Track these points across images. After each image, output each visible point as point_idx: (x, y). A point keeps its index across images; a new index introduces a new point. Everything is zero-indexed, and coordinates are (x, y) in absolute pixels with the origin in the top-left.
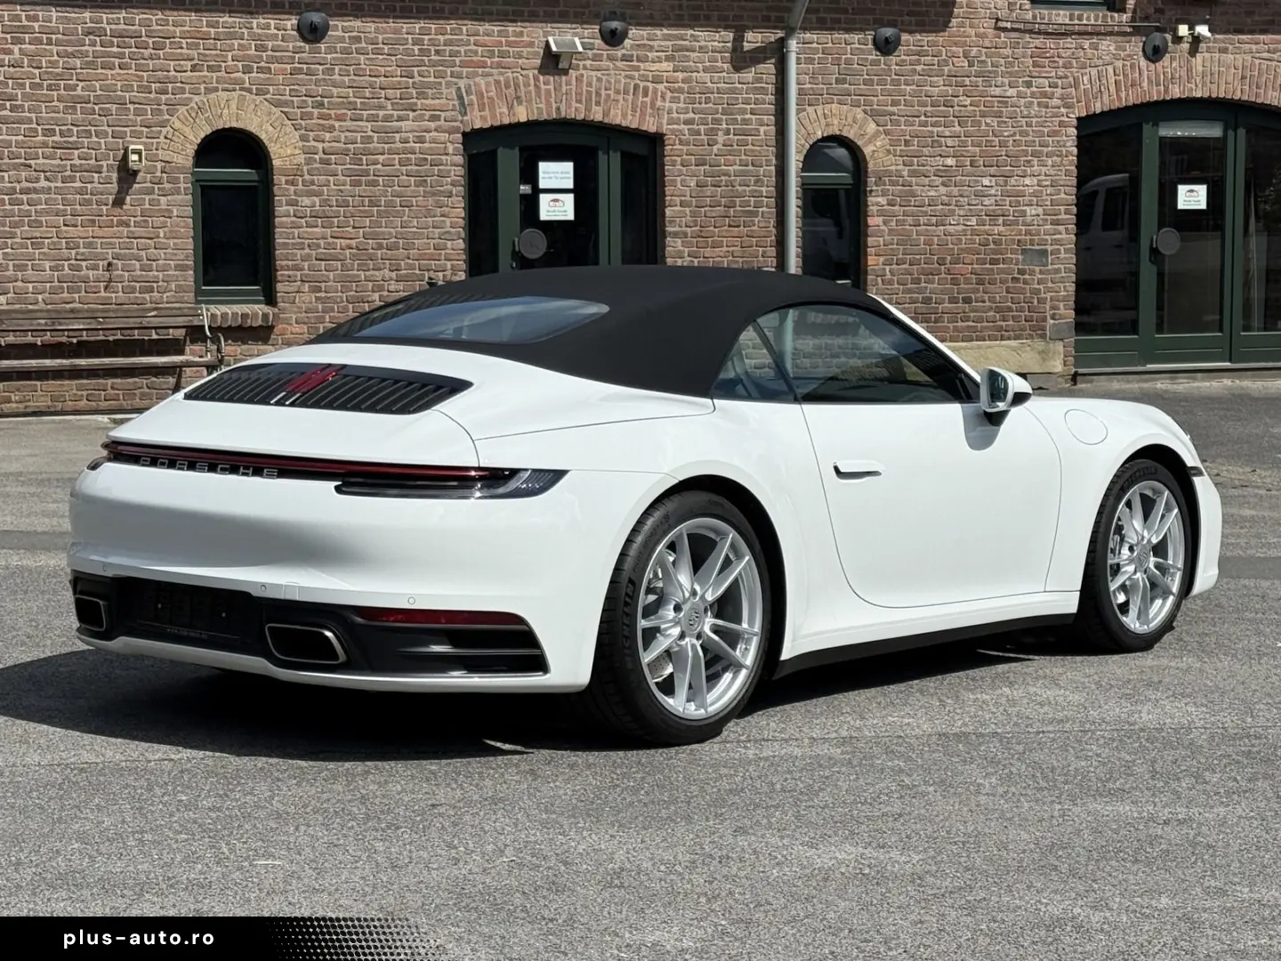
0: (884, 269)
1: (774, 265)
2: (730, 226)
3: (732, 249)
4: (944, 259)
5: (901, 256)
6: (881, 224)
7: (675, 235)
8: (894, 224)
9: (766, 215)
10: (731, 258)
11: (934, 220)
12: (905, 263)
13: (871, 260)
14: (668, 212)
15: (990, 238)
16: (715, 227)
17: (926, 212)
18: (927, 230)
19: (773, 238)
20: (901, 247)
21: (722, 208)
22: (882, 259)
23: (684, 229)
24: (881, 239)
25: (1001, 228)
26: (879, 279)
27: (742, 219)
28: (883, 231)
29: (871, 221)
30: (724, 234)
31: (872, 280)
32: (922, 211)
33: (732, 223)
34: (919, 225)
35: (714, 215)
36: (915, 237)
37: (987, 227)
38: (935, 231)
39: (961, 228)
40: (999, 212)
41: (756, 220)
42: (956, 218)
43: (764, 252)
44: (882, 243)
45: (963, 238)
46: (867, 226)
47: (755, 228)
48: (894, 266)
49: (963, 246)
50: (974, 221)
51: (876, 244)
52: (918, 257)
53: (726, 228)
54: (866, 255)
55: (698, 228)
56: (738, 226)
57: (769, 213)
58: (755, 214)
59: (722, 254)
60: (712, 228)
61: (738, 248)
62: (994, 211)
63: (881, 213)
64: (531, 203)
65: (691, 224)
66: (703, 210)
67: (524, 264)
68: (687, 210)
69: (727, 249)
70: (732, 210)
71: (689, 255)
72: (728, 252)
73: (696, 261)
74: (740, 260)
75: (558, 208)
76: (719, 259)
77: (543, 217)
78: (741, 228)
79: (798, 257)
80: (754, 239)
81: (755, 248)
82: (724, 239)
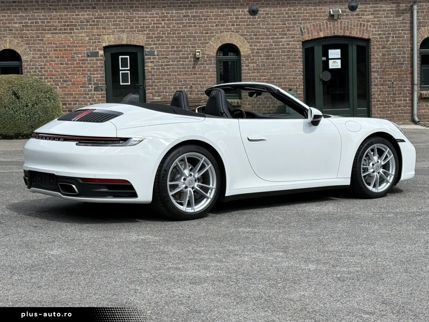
1: (410, 80)
2: (394, 68)
3: (395, 76)
7: (375, 72)
10: (394, 79)
14: (372, 64)
19: (409, 71)
21: (391, 62)
23: (378, 70)
27: (398, 66)
35: (388, 64)
41: (404, 66)
43: (406, 76)
47: (403, 68)
53: (393, 69)
55: (383, 69)
56: (397, 68)
57: (408, 63)
59: (391, 77)
60: (388, 69)
61: (397, 75)
64: (326, 63)
65: (380, 68)
66: (384, 63)
67: (324, 83)
68: (379, 63)
69: (393, 76)
70: (395, 63)
71: (380, 78)
72: (393, 77)
73: (382, 80)
74: (398, 79)
75: (335, 64)
76: (390, 79)
77: (330, 67)
78: (398, 69)
79: (418, 77)
80: (403, 72)
81: (403, 75)
82: (392, 72)
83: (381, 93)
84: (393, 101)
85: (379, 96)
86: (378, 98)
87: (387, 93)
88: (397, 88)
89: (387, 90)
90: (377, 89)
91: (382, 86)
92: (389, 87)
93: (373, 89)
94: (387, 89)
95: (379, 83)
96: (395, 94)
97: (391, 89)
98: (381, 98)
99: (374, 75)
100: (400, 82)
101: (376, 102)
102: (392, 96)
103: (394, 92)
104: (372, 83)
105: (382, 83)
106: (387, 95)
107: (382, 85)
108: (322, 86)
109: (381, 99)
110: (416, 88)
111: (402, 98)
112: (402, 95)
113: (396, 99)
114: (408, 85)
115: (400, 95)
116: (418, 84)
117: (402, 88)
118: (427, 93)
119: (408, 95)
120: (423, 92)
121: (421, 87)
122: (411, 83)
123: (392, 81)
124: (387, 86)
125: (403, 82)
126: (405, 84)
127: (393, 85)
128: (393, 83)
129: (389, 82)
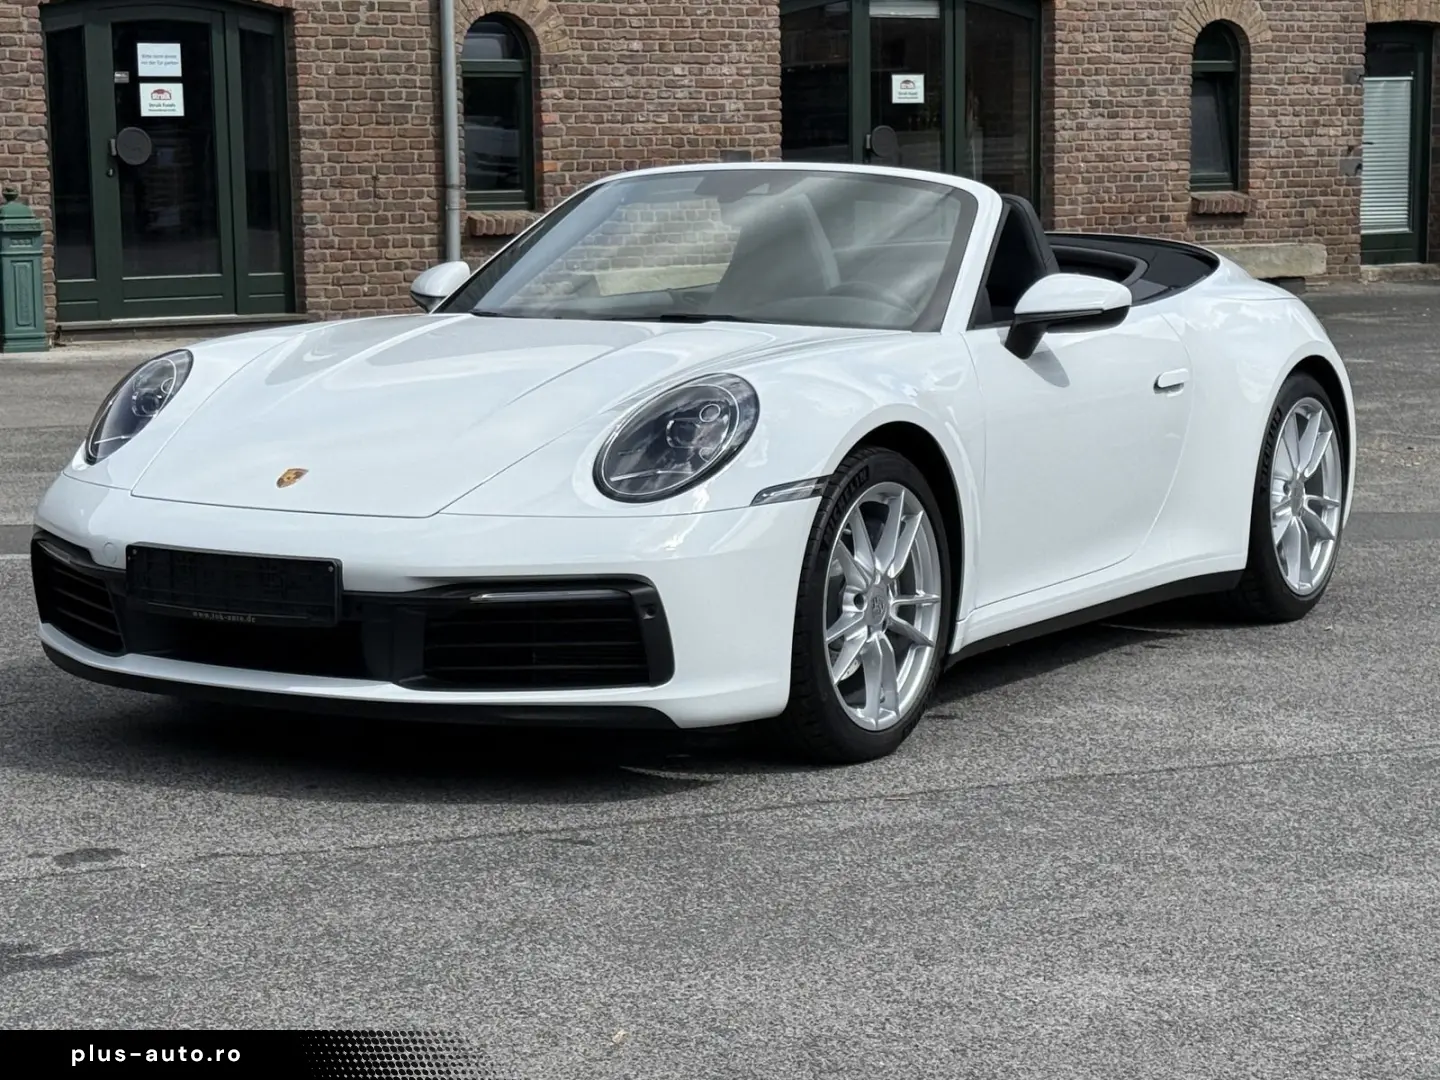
0: (564, 176)
1: (433, 171)
2: (378, 123)
3: (380, 152)
4: (632, 163)
5: (582, 160)
6: (558, 121)
7: (312, 134)
8: (572, 120)
9: (421, 110)
10: (380, 163)
11: (619, 116)
12: (587, 169)
13: (548, 165)
14: (302, 105)
15: (685, 137)
16: (360, 125)
17: (610, 107)
18: (612, 129)
19: (431, 138)
20: (583, 150)
21: (367, 102)
22: (559, 164)
23: (322, 127)
24: (559, 139)
25: (697, 126)
26: (558, 188)
27: (392, 115)
28: (561, 129)
29: (547, 117)
30: (370, 133)
31: (549, 188)
32: (605, 106)
33: (381, 120)
34: (602, 123)
35: (359, 109)
36: (597, 136)
37: (681, 125)
38: (620, 129)
39: (650, 125)
40: (694, 107)
41: (410, 116)
42: (645, 113)
43: (420, 155)
44: (559, 144)
45: (654, 138)
46: (541, 124)
47: (409, 126)
48: (575, 173)
49: (655, 147)
50: (665, 117)
51: (552, 145)
52: (602, 161)
53: (373, 126)
54: (541, 158)
55: (339, 126)
56: (388, 124)
57: (425, 107)
58: (407, 108)
59: (370, 159)
60: (355, 127)
61: (389, 151)
62: (687, 105)
63: (557, 108)
64: (128, 96)
65: (331, 121)
66: (344, 103)
67: (125, 171)
68: (325, 103)
69: (375, 152)
70: (379, 104)
71: (329, 160)
72: (377, 155)
73: (338, 166)
74: (392, 165)
75: (163, 101)
76: (366, 164)
77: (145, 112)
78: (392, 126)
79: (461, 161)
80: (408, 140)
81: (409, 151)
82: (372, 140)
83: (337, 215)
84: (375, 247)
85: (330, 228)
86: (325, 233)
87: (355, 215)
88: (390, 200)
89: (357, 204)
90: (320, 201)
91: (338, 191)
92: (364, 195)
93: (306, 201)
94: (357, 200)
95: (328, 179)
96: (385, 220)
97: (371, 200)
98: (334, 235)
99: (310, 147)
100: (400, 177)
101: (319, 251)
102: (372, 226)
103: (380, 213)
104: (305, 178)
105: (339, 176)
106: (355, 225)
107: (338, 185)
108: (115, 184)
109: (336, 239)
110: (456, 198)
111: (409, 237)
112: (407, 225)
113: (388, 240)
114: (425, 189)
115: (401, 225)
116: (461, 186)
117: (408, 200)
118: (490, 218)
119: (427, 223)
120: (477, 215)
121: (468, 198)
122: (437, 179)
123: (374, 173)
124: (356, 191)
125: (410, 176)
126: (415, 183)
127: (375, 187)
128: (375, 179)
129: (363, 176)
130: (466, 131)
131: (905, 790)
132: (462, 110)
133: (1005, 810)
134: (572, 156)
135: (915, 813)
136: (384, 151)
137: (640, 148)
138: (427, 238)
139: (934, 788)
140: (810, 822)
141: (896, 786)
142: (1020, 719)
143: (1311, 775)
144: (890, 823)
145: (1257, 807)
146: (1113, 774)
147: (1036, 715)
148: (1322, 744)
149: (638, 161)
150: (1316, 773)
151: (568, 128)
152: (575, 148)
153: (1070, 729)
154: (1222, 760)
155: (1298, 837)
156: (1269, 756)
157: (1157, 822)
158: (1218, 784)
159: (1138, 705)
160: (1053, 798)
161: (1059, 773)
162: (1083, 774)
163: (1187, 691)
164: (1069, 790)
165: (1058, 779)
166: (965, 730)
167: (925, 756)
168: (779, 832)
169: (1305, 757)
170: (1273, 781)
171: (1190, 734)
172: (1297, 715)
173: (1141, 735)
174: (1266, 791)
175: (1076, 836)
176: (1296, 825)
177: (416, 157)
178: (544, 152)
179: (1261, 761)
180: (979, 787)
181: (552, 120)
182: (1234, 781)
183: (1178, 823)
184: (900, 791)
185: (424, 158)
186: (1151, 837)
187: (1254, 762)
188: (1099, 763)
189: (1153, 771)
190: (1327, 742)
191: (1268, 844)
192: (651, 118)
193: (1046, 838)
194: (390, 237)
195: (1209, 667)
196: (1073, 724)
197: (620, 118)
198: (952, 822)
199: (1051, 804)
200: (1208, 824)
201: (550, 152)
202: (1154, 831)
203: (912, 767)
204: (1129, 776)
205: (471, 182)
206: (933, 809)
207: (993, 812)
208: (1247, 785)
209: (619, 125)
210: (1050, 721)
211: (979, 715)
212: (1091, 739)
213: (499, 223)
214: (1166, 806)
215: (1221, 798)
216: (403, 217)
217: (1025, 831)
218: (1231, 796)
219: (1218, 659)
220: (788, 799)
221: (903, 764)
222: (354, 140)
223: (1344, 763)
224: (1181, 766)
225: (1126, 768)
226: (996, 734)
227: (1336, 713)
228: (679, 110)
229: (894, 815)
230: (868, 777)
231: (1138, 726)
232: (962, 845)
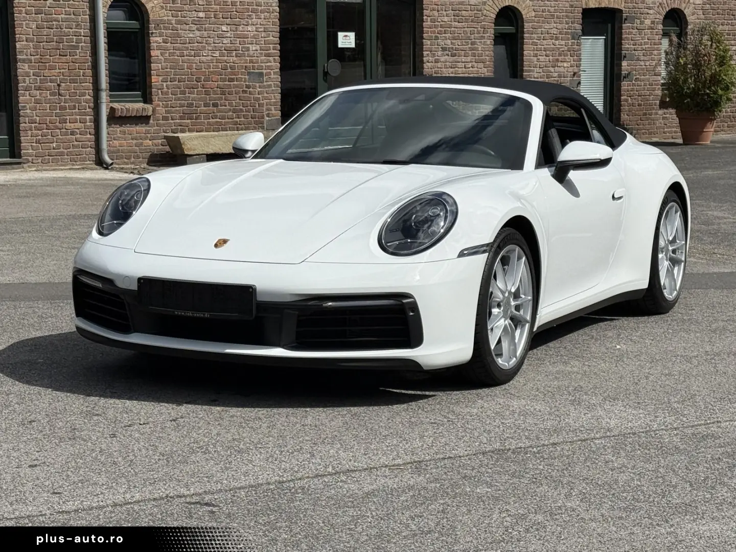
0: (163, 85)
1: (91, 81)
2: (60, 55)
3: (62, 71)
4: (200, 78)
5: (172, 76)
6: (159, 55)
7: (24, 61)
8: (167, 55)
9: (84, 48)
10: (62, 77)
11: (193, 53)
12: (176, 81)
13: (154, 79)
14: (18, 45)
15: (228, 64)
16: (50, 56)
17: (188, 47)
18: (189, 60)
19: (90, 64)
20: (173, 70)
21: (54, 43)
22: (161, 78)
23: (29, 57)
24: (160, 65)
25: (235, 58)
26: (160, 91)
27: (68, 51)
28: (161, 59)
29: (153, 53)
30: (56, 61)
31: (155, 92)
32: (185, 47)
33: (62, 54)
34: (184, 56)
35: (50, 48)
36: (181, 64)
37: (226, 58)
38: (193, 60)
39: (210, 58)
40: (233, 48)
41: (78, 51)
42: (206, 51)
43: (84, 73)
44: (160, 68)
45: (211, 64)
46: (151, 56)
47: (78, 57)
48: (169, 83)
49: (212, 70)
50: (217, 54)
51: (157, 68)
52: (184, 77)
53: (58, 56)
54: (150, 75)
55: (39, 57)
56: (66, 56)
57: (85, 47)
58: (76, 47)
59: (56, 74)
60: (48, 57)
61: (67, 70)
62: (230, 47)
63: (159, 48)
65: (34, 54)
66: (42, 44)
68: (31, 44)
69: (59, 71)
70: (61, 45)
71: (33, 75)
72: (60, 73)
73: (38, 78)
74: (69, 78)
76: (54, 77)
78: (68, 57)
79: (106, 76)
80: (77, 65)
81: (77, 70)
82: (57, 64)
83: (38, 105)
84: (59, 123)
85: (34, 112)
86: (31, 115)
87: (48, 105)
88: (68, 97)
89: (49, 99)
90: (28, 97)
91: (38, 92)
92: (53, 94)
93: (21, 97)
94: (49, 97)
95: (33, 85)
96: (64, 108)
97: (57, 97)
98: (36, 116)
99: (23, 68)
100: (73, 84)
101: (28, 124)
102: (58, 111)
103: (62, 104)
104: (20, 85)
105: (39, 84)
106: (48, 111)
107: (39, 88)
109: (38, 118)
110: (104, 96)
111: (78, 117)
112: (77, 110)
113: (67, 119)
114: (87, 91)
115: (74, 111)
116: (106, 90)
117: (78, 97)
118: (123, 107)
119: (88, 110)
120: (116, 105)
121: (111, 96)
122: (93, 86)
123: (59, 83)
124: (48, 92)
125: (78, 84)
126: (82, 88)
127: (59, 90)
128: (59, 85)
129: (53, 84)
130: (109, 60)
131: (400, 461)
132: (107, 49)
133: (463, 475)
134: (167, 74)
135: (409, 478)
136: (64, 70)
137: (204, 70)
138: (88, 118)
139: (416, 459)
140: (346, 486)
141: (394, 459)
142: (457, 409)
143: (637, 447)
144: (395, 486)
145: (612, 470)
146: (520, 448)
147: (466, 407)
148: (636, 425)
149: (203, 77)
150: (640, 446)
151: (165, 59)
152: (169, 70)
153: (488, 416)
154: (582, 436)
155: (642, 492)
156: (608, 434)
157: (557, 483)
158: (584, 454)
159: (524, 399)
160: (490, 466)
161: (489, 448)
162: (503, 448)
163: (549, 389)
164: (497, 460)
165: (489, 452)
166: (427, 417)
167: (407, 437)
168: (328, 494)
169: (629, 434)
170: (616, 451)
171: (558, 419)
172: (617, 404)
173: (530, 420)
174: (614, 459)
175: (510, 494)
176: (639, 483)
177: (82, 74)
178: (152, 72)
179: (604, 437)
180: (444, 459)
181: (157, 55)
182: (594, 452)
183: (569, 483)
184: (396, 462)
185: (86, 74)
186: (556, 493)
187: (601, 438)
188: (511, 440)
189: (544, 445)
190: (639, 423)
191: (626, 498)
192: (210, 54)
193: (492, 496)
194: (68, 117)
195: (558, 372)
196: (489, 413)
197: (193, 54)
198: (433, 485)
199: (490, 471)
200: (587, 484)
201: (155, 72)
202: (556, 489)
203: (401, 445)
204: (531, 449)
205: (112, 87)
206: (419, 475)
207: (457, 477)
208: (601, 454)
209: (193, 58)
210: (475, 411)
211: (433, 407)
212: (502, 423)
213: (128, 110)
214: (558, 470)
215: (588, 464)
216: (75, 106)
217: (478, 490)
218: (595, 463)
219: (561, 367)
220: (330, 469)
221: (395, 442)
222: (47, 64)
223: (653, 437)
224: (559, 441)
225: (528, 444)
226: (446, 420)
227: (639, 403)
228: (225, 50)
229: (397, 480)
230: (375, 452)
231: (527, 413)
232: (442, 502)
